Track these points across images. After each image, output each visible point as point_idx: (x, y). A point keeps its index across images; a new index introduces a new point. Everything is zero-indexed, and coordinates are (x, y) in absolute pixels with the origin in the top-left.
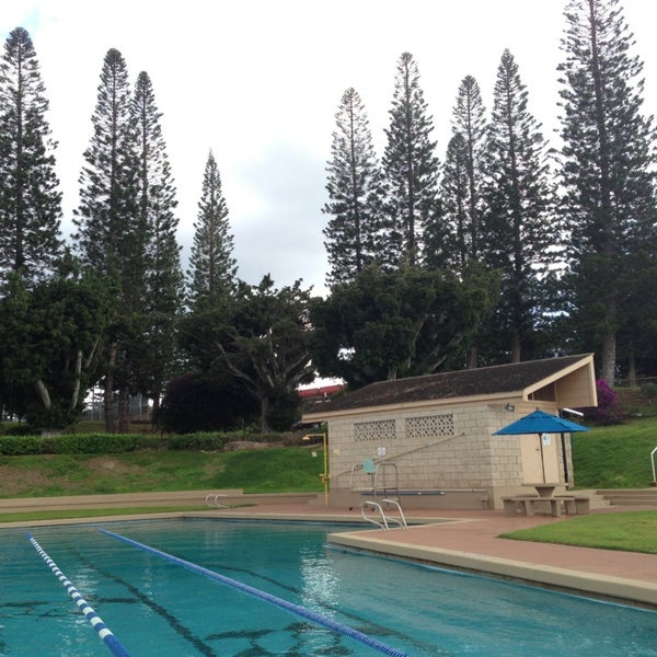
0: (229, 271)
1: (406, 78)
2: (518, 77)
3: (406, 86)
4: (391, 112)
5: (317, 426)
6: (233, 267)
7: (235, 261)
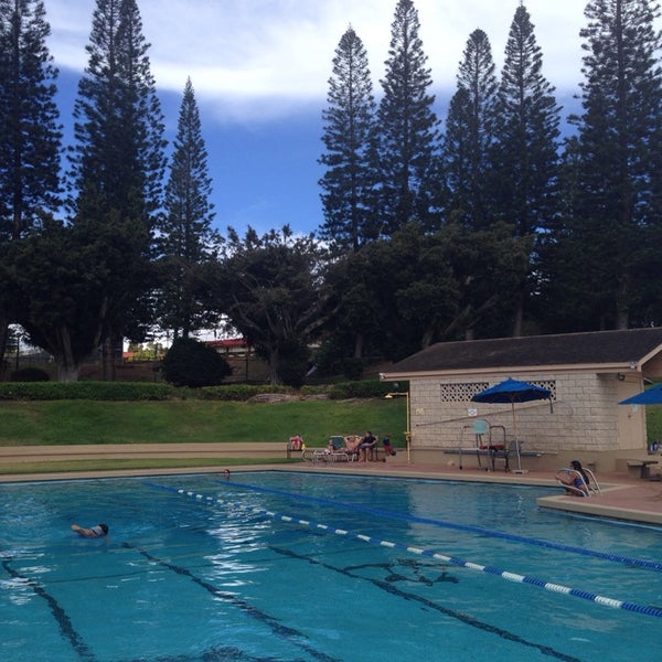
0: (206, 216)
1: (405, 26)
2: (533, 37)
3: (405, 35)
4: (386, 63)
5: (397, 385)
6: (210, 212)
7: (212, 207)
